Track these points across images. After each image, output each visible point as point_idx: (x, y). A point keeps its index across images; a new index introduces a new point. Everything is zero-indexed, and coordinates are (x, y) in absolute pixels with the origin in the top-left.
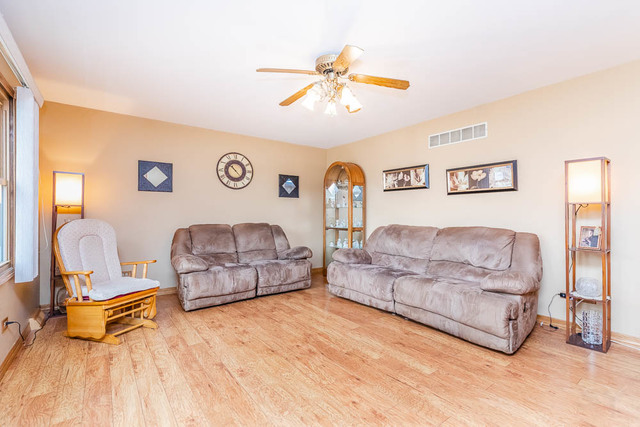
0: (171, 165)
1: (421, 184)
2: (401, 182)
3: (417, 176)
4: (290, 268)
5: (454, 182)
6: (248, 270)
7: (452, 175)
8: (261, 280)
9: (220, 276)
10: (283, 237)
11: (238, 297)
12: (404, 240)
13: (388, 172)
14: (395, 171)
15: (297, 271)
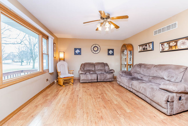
0: (81, 49)
1: (151, 49)
2: (144, 49)
3: (149, 46)
4: (107, 75)
5: (163, 48)
6: (95, 75)
7: (162, 45)
8: (98, 77)
9: (88, 75)
10: (108, 67)
11: (93, 81)
12: (142, 69)
13: (140, 46)
14: (142, 45)
15: (109, 76)
